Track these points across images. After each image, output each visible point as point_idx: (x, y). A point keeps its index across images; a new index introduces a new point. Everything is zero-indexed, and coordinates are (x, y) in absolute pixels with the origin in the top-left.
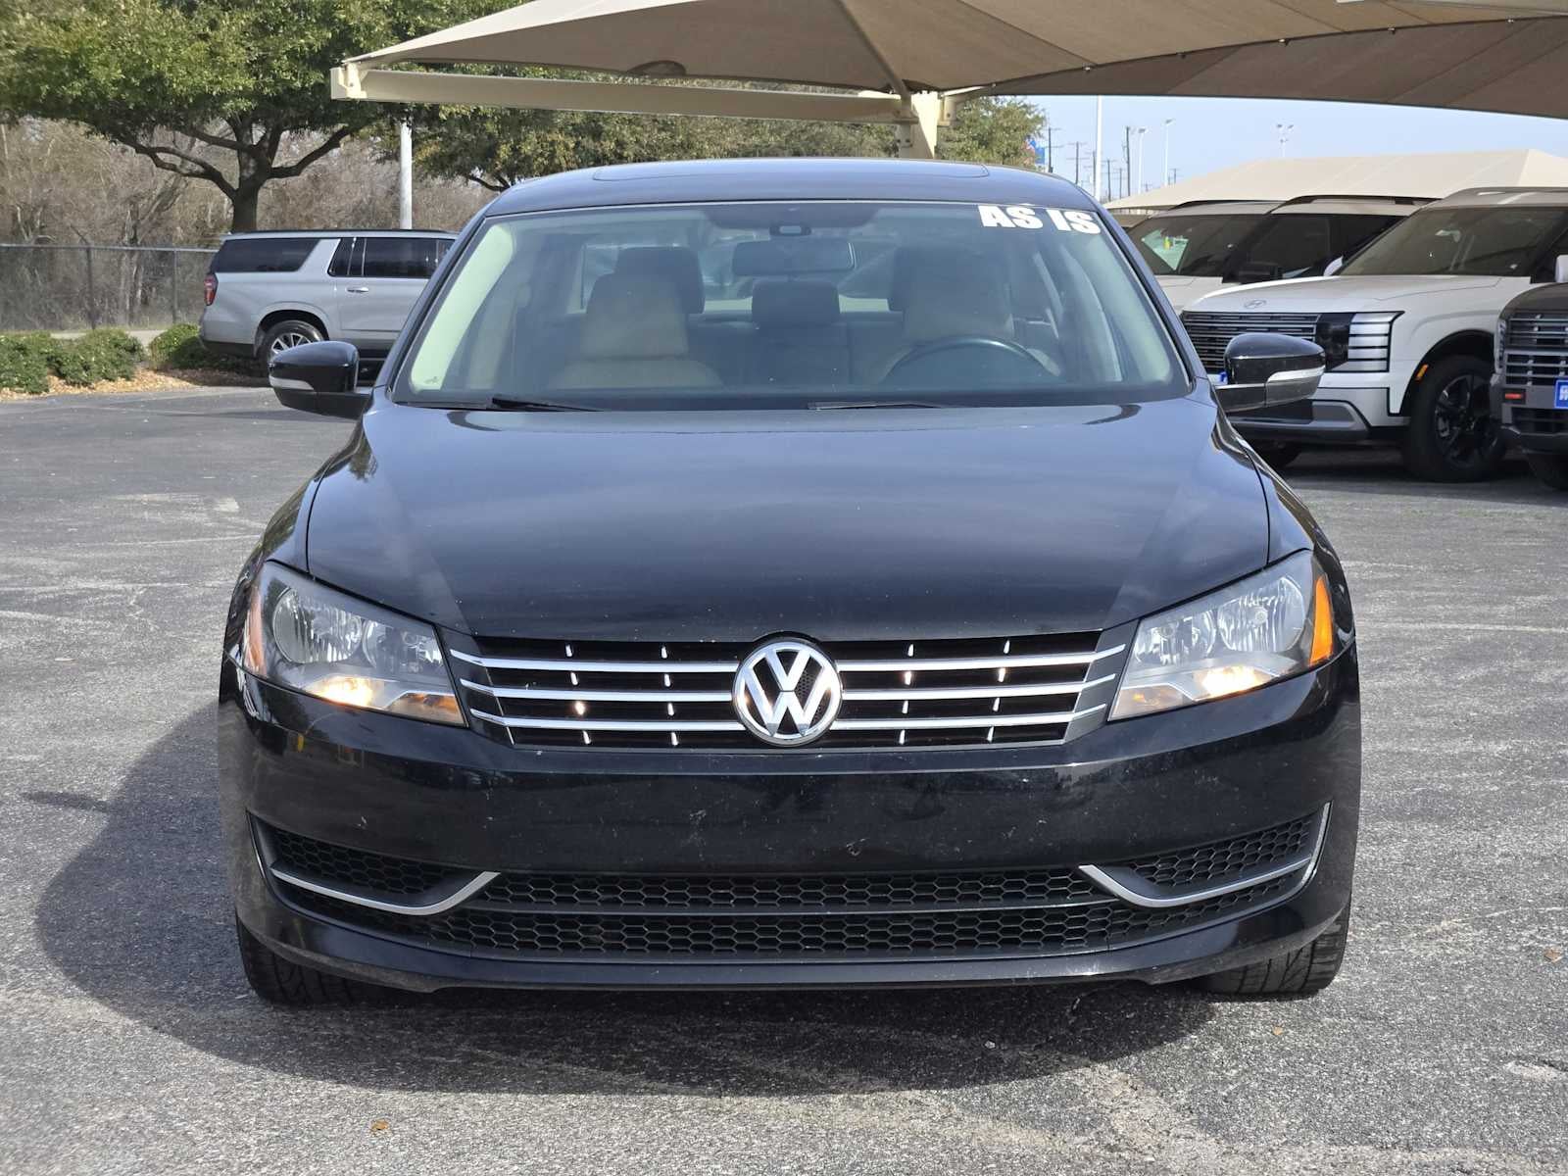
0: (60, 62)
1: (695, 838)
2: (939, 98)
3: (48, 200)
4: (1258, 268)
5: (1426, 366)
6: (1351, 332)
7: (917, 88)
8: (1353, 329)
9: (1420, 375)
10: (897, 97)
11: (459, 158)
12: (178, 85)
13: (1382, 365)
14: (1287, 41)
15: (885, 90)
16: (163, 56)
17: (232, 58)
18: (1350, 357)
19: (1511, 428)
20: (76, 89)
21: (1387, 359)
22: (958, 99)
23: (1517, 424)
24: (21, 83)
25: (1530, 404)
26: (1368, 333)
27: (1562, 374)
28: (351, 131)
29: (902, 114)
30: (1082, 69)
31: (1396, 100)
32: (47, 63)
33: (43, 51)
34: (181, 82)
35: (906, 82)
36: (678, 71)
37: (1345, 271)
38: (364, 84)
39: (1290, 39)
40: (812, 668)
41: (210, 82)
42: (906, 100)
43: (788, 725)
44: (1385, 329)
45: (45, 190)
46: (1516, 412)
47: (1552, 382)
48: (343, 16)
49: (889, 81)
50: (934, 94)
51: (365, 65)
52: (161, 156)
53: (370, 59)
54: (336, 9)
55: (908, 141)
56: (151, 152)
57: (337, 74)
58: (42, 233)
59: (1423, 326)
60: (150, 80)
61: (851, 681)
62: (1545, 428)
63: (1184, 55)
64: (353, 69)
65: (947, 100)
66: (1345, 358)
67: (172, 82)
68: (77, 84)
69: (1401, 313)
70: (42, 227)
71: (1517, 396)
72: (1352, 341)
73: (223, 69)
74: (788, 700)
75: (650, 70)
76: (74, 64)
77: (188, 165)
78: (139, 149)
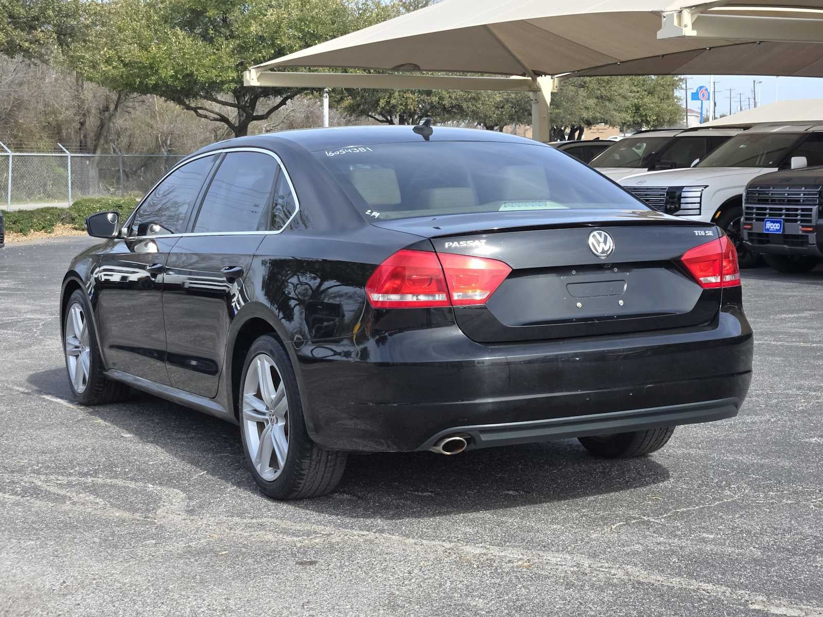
0: (145, 67)
2: (552, 78)
3: (174, 131)
4: (666, 164)
5: (719, 213)
6: (682, 196)
7: (539, 74)
8: (683, 194)
9: (717, 216)
10: (530, 78)
11: (362, 106)
12: (200, 77)
13: (697, 212)
14: (710, 49)
15: (524, 75)
16: (193, 64)
17: (227, 64)
18: (682, 208)
19: (747, 242)
20: (152, 81)
21: (700, 209)
22: (561, 79)
23: (750, 240)
24: (128, 77)
25: (754, 231)
26: (690, 196)
27: (767, 216)
28: (291, 97)
29: (532, 87)
30: (616, 63)
31: (794, 74)
32: (139, 68)
33: (136, 63)
34: (202, 76)
35: (534, 71)
36: (416, 68)
37: (700, 165)
38: (259, 78)
39: (713, 47)
41: (216, 76)
42: (534, 80)
44: (699, 194)
45: (172, 126)
46: (750, 234)
47: (763, 220)
48: (279, 42)
49: (524, 71)
50: (550, 76)
51: (259, 69)
52: (200, 111)
53: (261, 67)
54: (276, 39)
55: (536, 100)
56: (195, 110)
57: (246, 74)
58: (171, 147)
59: (718, 193)
60: (188, 75)
62: (760, 242)
63: (663, 56)
64: (253, 71)
65: (556, 79)
66: (679, 209)
67: (197, 76)
68: (153, 78)
69: (706, 186)
70: (171, 144)
71: (749, 227)
72: (683, 200)
73: (223, 69)
75: (402, 68)
76: (152, 68)
77: (213, 115)
78: (188, 108)
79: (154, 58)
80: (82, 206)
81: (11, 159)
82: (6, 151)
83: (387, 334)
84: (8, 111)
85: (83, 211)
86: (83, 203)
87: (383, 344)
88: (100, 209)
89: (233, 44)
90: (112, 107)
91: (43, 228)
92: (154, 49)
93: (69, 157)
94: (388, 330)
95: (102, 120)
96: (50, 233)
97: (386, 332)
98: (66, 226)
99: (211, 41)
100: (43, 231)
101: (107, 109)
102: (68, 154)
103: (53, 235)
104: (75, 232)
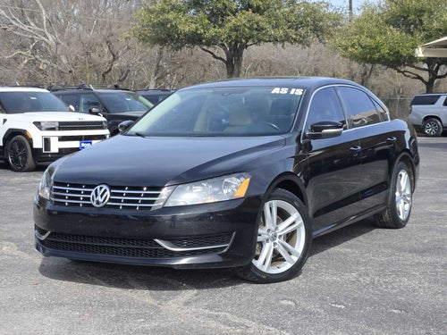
0: (373, 48)
1: (80, 226)
12: (404, 53)
20: (377, 56)
32: (370, 49)
33: (368, 46)
38: (423, 53)
40: (105, 190)
43: (98, 203)
51: (423, 47)
52: (406, 73)
56: (403, 72)
57: (416, 50)
60: (396, 52)
61: (112, 194)
64: (420, 49)
67: (402, 53)
68: (377, 54)
74: (99, 198)
76: (377, 48)
77: (412, 76)
78: (399, 71)
79: (378, 43)
89: (423, 34)
90: (368, 73)
92: (378, 38)
99: (412, 34)
101: (365, 74)
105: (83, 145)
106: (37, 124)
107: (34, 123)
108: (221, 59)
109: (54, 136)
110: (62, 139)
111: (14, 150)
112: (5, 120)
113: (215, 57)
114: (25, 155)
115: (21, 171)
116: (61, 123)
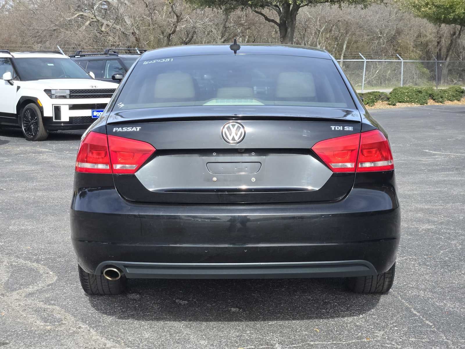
80: (398, 91)
81: (365, 63)
82: (363, 59)
83: (86, 190)
84: (392, 36)
85: (398, 94)
86: (399, 89)
87: (83, 197)
88: (408, 93)
90: (457, 33)
91: (368, 103)
93: (403, 62)
94: (88, 188)
95: (451, 40)
96: (371, 106)
97: (86, 188)
98: (384, 103)
100: (367, 105)
101: (454, 34)
102: (402, 60)
103: (373, 107)
104: (388, 106)
105: (95, 113)
106: (48, 92)
107: (45, 91)
108: (273, 21)
109: (65, 104)
110: (74, 107)
111: (27, 118)
112: (18, 88)
113: (267, 19)
114: (37, 124)
115: (33, 140)
116: (72, 91)
